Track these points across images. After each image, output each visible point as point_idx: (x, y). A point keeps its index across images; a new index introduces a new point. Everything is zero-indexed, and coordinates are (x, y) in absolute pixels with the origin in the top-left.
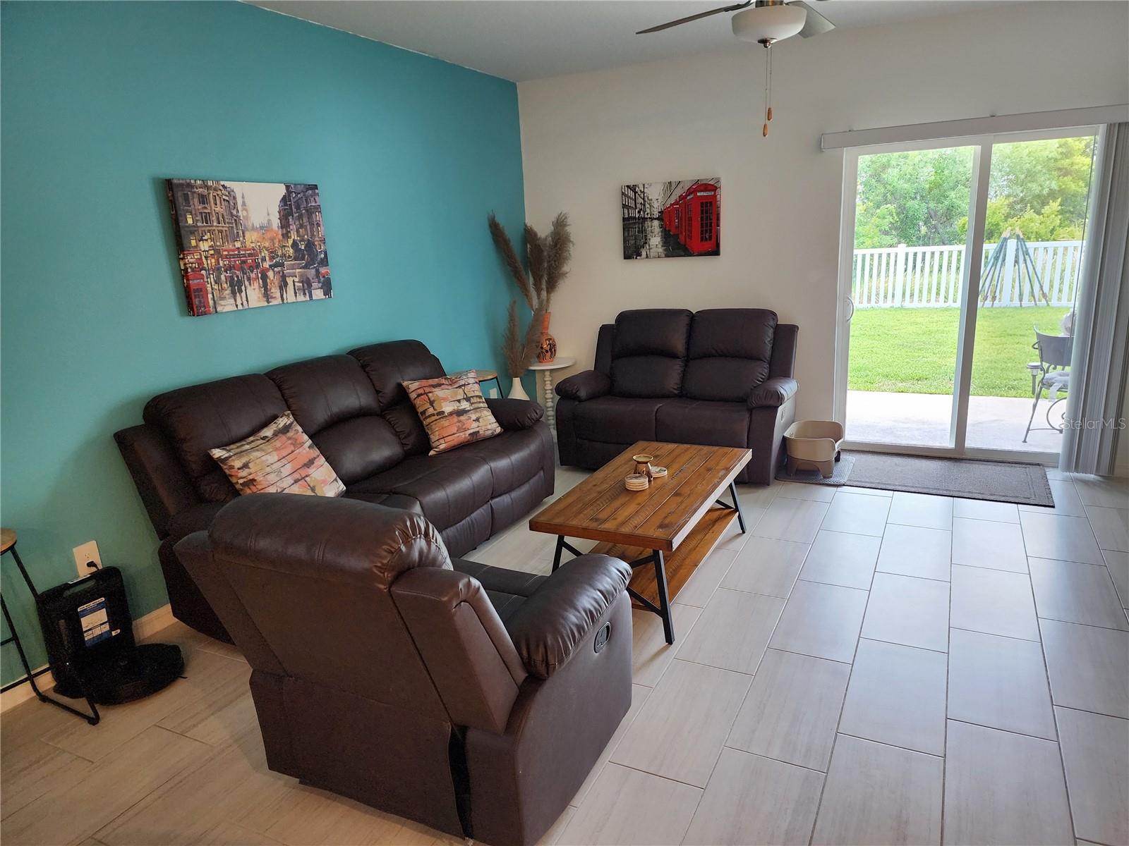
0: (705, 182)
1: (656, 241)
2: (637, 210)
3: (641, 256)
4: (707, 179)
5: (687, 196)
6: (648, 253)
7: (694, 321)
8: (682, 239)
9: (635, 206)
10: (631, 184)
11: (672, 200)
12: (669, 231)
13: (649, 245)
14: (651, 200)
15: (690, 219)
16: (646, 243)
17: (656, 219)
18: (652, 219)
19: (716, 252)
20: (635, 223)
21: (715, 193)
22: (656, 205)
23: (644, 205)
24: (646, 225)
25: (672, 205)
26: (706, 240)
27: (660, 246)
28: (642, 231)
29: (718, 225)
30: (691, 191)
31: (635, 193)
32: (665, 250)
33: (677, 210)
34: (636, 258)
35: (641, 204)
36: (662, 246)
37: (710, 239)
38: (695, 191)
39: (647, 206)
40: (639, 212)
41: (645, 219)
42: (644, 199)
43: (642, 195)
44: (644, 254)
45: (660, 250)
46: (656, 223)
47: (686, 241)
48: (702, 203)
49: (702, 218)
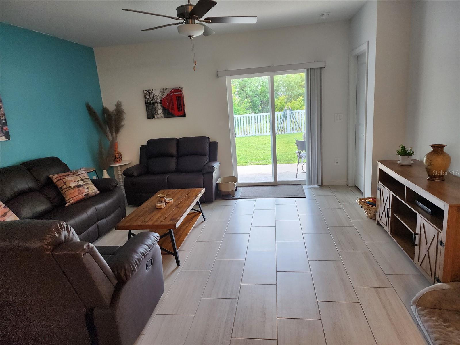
0: (177, 89)
1: (160, 111)
2: (151, 100)
3: (154, 117)
4: (177, 88)
5: (170, 94)
6: (157, 116)
7: (179, 142)
8: (170, 110)
9: (150, 98)
10: (147, 89)
12: (165, 107)
13: (158, 113)
14: (156, 95)
15: (173, 103)
16: (156, 112)
17: (159, 103)
18: (157, 103)
19: (184, 115)
20: (151, 105)
21: (181, 93)
22: (158, 97)
23: (154, 98)
24: (155, 105)
25: (165, 97)
26: (180, 111)
27: (162, 114)
28: (154, 108)
29: (184, 105)
30: (172, 92)
31: (150, 93)
32: (164, 115)
33: (167, 99)
34: (153, 118)
35: (152, 97)
36: (163, 113)
37: (181, 110)
38: (173, 92)
39: (155, 98)
40: (152, 100)
41: (154, 103)
42: (153, 95)
43: (152, 94)
44: (156, 116)
46: (159, 105)
47: (172, 112)
48: (177, 97)
49: (177, 102)
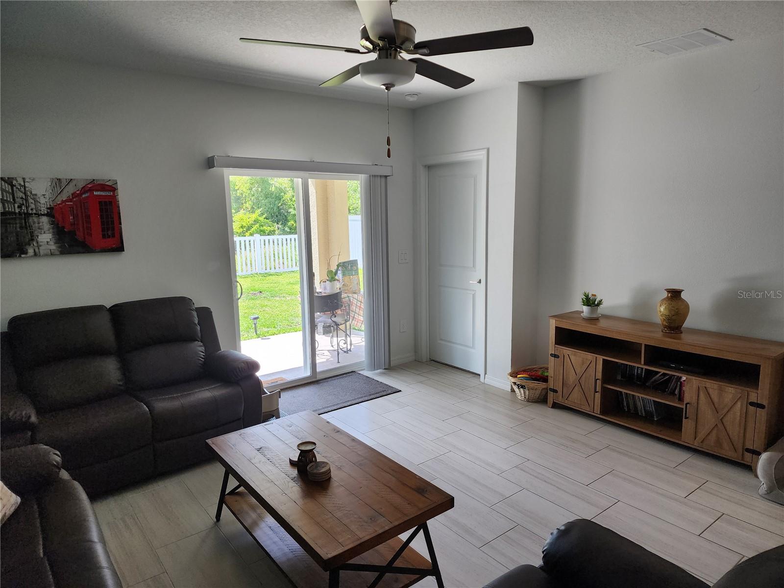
0: (102, 183)
1: (46, 238)
2: (16, 205)
3: (26, 253)
4: (104, 180)
5: (81, 194)
6: (37, 250)
8: (80, 236)
9: (14, 200)
10: (6, 176)
11: (64, 197)
12: (64, 227)
13: (37, 242)
14: (36, 195)
15: (88, 217)
16: (33, 240)
17: (44, 215)
18: (39, 215)
19: (119, 248)
20: (15, 219)
21: (114, 194)
22: (42, 200)
23: (27, 200)
25: (63, 202)
26: (109, 237)
27: (52, 243)
28: (26, 226)
29: (120, 224)
30: (84, 190)
31: (12, 186)
32: (60, 247)
33: (71, 207)
34: (20, 256)
35: (22, 198)
36: (55, 243)
37: (113, 236)
38: (91, 190)
39: (31, 201)
40: (20, 207)
41: (28, 215)
42: (25, 193)
43: (22, 189)
44: (31, 251)
45: (53, 247)
47: (85, 238)
48: (100, 202)
49: (101, 216)
